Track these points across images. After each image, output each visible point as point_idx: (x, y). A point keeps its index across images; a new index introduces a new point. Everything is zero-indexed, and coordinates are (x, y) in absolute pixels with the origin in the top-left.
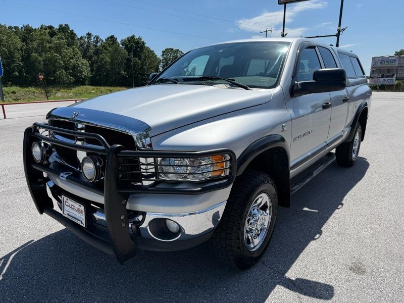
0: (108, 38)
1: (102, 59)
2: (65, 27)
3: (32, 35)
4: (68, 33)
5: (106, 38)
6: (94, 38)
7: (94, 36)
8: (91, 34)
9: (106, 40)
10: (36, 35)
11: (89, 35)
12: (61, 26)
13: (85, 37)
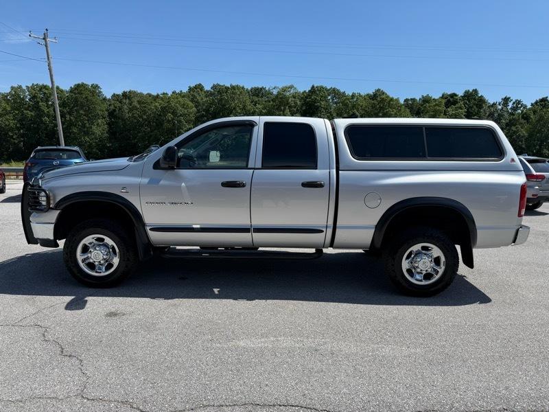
0: (536, 103)
1: (515, 132)
2: (471, 93)
3: (425, 107)
4: (475, 99)
5: (533, 102)
6: (514, 103)
7: (514, 101)
8: (509, 98)
9: (532, 105)
10: (429, 107)
11: (506, 100)
12: (467, 92)
13: (499, 104)
